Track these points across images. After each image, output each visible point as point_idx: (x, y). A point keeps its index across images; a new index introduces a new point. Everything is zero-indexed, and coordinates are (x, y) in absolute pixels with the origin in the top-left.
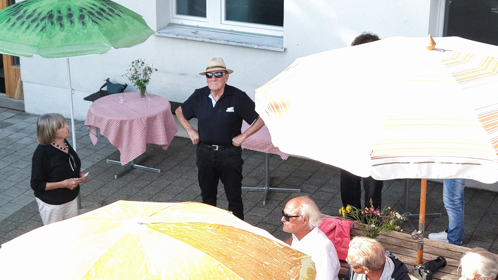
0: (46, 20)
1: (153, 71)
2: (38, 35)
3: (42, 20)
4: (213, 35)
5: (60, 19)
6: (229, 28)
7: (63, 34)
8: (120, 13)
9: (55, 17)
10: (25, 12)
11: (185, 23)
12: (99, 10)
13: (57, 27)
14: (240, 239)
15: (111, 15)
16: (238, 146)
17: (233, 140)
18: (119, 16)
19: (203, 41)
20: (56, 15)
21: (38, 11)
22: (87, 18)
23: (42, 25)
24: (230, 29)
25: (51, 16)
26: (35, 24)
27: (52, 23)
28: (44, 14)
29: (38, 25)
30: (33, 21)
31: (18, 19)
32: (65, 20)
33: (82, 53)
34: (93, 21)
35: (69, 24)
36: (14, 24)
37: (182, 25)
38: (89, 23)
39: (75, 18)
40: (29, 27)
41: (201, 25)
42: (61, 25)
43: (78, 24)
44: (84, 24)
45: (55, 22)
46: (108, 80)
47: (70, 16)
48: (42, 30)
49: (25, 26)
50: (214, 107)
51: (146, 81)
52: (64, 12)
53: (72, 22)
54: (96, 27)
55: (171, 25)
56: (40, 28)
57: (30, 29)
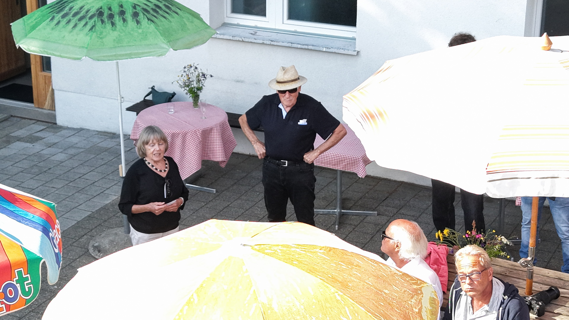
0: (95, 18)
1: (208, 77)
2: (87, 34)
3: (91, 18)
4: (274, 36)
5: (111, 16)
6: (292, 28)
7: (116, 34)
8: (178, 11)
9: (106, 15)
10: (71, 9)
11: (242, 22)
12: (154, 7)
13: (109, 26)
14: (355, 264)
15: (168, 13)
16: (310, 163)
17: (304, 156)
18: (177, 13)
19: (263, 44)
20: (106, 13)
21: (86, 8)
22: (141, 15)
23: (91, 23)
24: (293, 30)
25: (100, 13)
26: (83, 22)
27: (103, 22)
28: (93, 11)
29: (86, 24)
30: (80, 19)
31: (63, 17)
32: (117, 18)
33: (138, 55)
34: (149, 19)
35: (122, 21)
36: (59, 22)
37: (238, 25)
38: (144, 22)
39: (128, 16)
40: (75, 26)
41: (260, 25)
42: (113, 24)
43: (131, 23)
44: (138, 22)
45: (106, 20)
46: (153, 88)
47: (122, 13)
48: (91, 29)
49: (72, 24)
50: (284, 118)
51: (200, 89)
52: (116, 9)
53: (124, 20)
54: (152, 26)
55: (225, 25)
56: (89, 27)
57: (78, 28)
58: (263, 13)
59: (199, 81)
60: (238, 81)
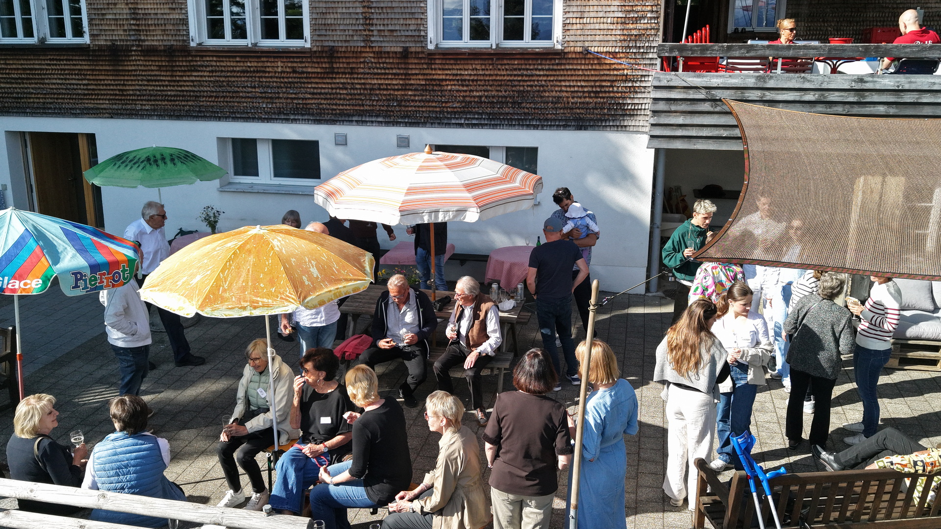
0: (145, 162)
2: (140, 172)
4: (265, 188)
5: (156, 161)
6: (278, 183)
7: (160, 171)
9: (152, 160)
10: (127, 158)
11: (242, 181)
12: (184, 156)
13: (155, 167)
15: (194, 159)
18: (200, 159)
19: (258, 192)
20: (152, 159)
21: (138, 157)
22: (176, 160)
23: (142, 165)
25: (148, 159)
26: (136, 165)
27: (150, 164)
28: (143, 158)
29: (139, 166)
30: (134, 164)
32: (160, 162)
33: (176, 184)
34: (182, 162)
37: (240, 183)
38: (179, 164)
39: (168, 160)
41: (255, 182)
42: (158, 165)
43: (170, 165)
44: (174, 164)
45: (152, 163)
46: (181, 229)
47: (163, 159)
48: (143, 168)
49: (129, 167)
51: (216, 222)
52: (158, 157)
53: (165, 163)
54: (185, 166)
55: (230, 183)
56: (140, 168)
57: (133, 169)
58: (257, 174)
59: (215, 217)
60: (242, 220)
